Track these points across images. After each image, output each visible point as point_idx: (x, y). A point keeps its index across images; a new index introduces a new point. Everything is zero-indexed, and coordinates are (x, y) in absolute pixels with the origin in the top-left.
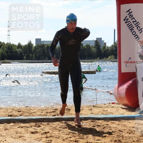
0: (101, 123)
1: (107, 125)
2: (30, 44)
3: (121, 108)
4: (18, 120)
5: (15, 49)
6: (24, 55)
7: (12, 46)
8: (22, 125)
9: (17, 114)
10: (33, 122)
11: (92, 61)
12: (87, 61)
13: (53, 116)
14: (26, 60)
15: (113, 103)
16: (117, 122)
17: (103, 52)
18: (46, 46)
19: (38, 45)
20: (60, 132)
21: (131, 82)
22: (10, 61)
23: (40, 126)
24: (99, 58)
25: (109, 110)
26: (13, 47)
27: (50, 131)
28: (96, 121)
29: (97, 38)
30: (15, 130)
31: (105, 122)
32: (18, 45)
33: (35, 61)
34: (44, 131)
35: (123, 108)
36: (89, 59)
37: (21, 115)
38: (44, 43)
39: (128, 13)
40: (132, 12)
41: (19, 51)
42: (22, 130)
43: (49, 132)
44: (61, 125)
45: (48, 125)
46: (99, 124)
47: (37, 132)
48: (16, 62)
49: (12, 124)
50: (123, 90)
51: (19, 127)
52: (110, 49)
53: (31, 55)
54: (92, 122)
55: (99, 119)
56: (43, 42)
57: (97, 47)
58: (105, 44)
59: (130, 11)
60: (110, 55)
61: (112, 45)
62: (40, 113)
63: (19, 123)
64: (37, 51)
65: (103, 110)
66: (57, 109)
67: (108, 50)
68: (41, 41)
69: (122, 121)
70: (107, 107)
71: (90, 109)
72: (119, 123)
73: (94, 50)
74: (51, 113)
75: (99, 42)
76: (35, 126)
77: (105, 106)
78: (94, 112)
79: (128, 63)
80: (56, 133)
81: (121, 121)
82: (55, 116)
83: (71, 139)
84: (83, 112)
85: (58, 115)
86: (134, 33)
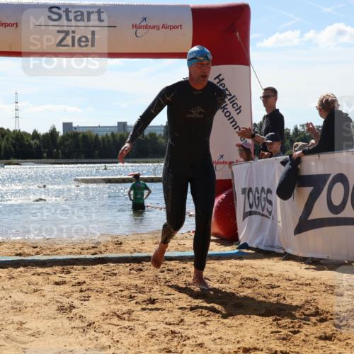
0: (175, 266)
1: (184, 268)
2: (53, 133)
4: (34, 262)
5: (27, 141)
6: (43, 150)
7: (23, 136)
8: (40, 270)
9: (31, 251)
10: (58, 265)
11: (160, 160)
12: (151, 160)
13: (92, 254)
14: (47, 158)
18: (81, 136)
19: (67, 134)
20: (104, 282)
21: (224, 195)
22: (20, 160)
23: (69, 272)
25: (188, 243)
27: (88, 281)
28: (166, 262)
30: (27, 279)
31: (181, 264)
32: (33, 133)
33: (63, 161)
34: (77, 281)
36: (154, 157)
37: (37, 253)
38: (78, 131)
40: (223, 79)
41: (35, 143)
42: (40, 279)
43: (85, 282)
44: (106, 270)
45: (84, 271)
46: (170, 268)
47: (64, 283)
48: (29, 162)
49: (21, 269)
53: (55, 150)
56: (75, 128)
59: (221, 78)
62: (69, 250)
63: (35, 267)
64: (66, 143)
65: (177, 244)
66: (100, 243)
68: (72, 127)
70: (185, 238)
71: (155, 241)
73: (163, 142)
74: (90, 249)
76: (62, 272)
77: (183, 236)
79: (218, 163)
80: (97, 283)
82: (96, 254)
83: (123, 293)
84: (144, 248)
85: (101, 252)
86: (228, 114)
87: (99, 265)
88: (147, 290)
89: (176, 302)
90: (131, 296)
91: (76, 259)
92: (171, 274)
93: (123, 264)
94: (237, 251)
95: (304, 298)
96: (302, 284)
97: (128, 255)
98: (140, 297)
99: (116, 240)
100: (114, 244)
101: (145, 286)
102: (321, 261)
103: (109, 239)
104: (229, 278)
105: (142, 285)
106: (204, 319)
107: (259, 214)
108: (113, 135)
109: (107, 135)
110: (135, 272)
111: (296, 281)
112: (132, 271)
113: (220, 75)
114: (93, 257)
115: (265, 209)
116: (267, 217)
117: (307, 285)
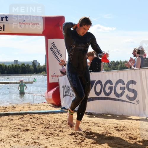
1: (40, 117)
11: (31, 75)
12: (27, 75)
15: (45, 103)
16: (47, 115)
17: (38, 69)
20: (8, 123)
21: (55, 89)
24: (35, 73)
25: (42, 107)
27: (1, 123)
28: (33, 115)
29: (34, 60)
31: (39, 115)
35: (51, 106)
36: (29, 74)
39: (53, 44)
40: (55, 44)
44: (9, 118)
46: (35, 117)
50: (51, 94)
52: (42, 68)
54: (30, 115)
55: (35, 113)
57: (34, 66)
58: (39, 64)
59: (54, 43)
60: (43, 71)
61: (44, 65)
65: (37, 108)
66: (7, 107)
67: (41, 68)
71: (29, 107)
73: (32, 68)
74: (2, 110)
75: (35, 62)
77: (39, 104)
78: (32, 109)
79: (53, 76)
80: (5, 124)
83: (16, 127)
84: (24, 109)
85: (7, 111)
86: (57, 57)
87: (6, 116)
88: (25, 126)
89: (36, 130)
90: (18, 128)
92: (35, 119)
93: (16, 116)
94: (61, 110)
95: (86, 128)
96: (85, 123)
97: (18, 112)
98: (22, 129)
99: (13, 106)
100: (12, 108)
101: (24, 124)
102: (93, 114)
103: (11, 106)
104: (58, 121)
105: (23, 124)
106: (47, 137)
107: (69, 96)
108: (12, 65)
109: (10, 65)
111: (83, 122)
113: (54, 42)
114: (4, 113)
115: (71, 94)
116: (72, 97)
117: (87, 123)
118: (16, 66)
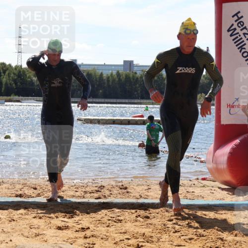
3: (219, 188)
4: (34, 204)
5: (29, 77)
7: (25, 72)
9: (31, 192)
13: (96, 199)
15: (204, 179)
16: (212, 214)
20: (108, 228)
21: (238, 141)
22: (21, 97)
23: (72, 217)
25: (197, 191)
26: (27, 73)
27: (92, 227)
30: (27, 222)
34: (80, 226)
35: (223, 189)
37: (39, 195)
38: (82, 68)
39: (236, 18)
40: (242, 17)
42: (41, 223)
43: (89, 228)
44: (111, 215)
47: (67, 228)
48: (31, 99)
49: (22, 211)
50: (223, 155)
51: (35, 217)
54: (167, 211)
62: (72, 193)
63: (36, 210)
65: (185, 191)
66: (104, 187)
69: (221, 212)
70: (193, 185)
72: (217, 215)
74: (93, 193)
76: (65, 216)
77: (190, 183)
79: (232, 107)
80: (102, 230)
81: (219, 212)
82: (99, 198)
83: (130, 242)
84: (151, 194)
85: (105, 197)
86: (246, 55)
87: (103, 211)
91: (79, 203)
93: (129, 211)
99: (121, 184)
100: (118, 189)
103: (114, 183)
108: (118, 74)
109: (112, 74)
110: (141, 220)
112: (139, 218)
113: (239, 12)
114: (97, 201)
118: (127, 77)
